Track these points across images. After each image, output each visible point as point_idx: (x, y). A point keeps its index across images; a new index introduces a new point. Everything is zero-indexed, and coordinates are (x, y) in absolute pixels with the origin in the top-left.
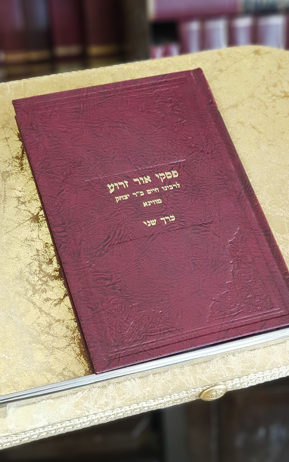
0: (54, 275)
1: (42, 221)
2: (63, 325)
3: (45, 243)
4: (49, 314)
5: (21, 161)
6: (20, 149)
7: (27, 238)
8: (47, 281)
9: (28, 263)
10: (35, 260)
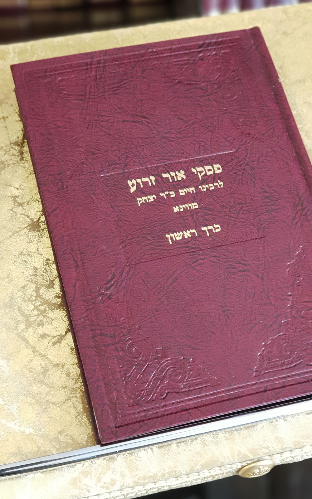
0: (55, 303)
1: (43, 230)
2: (63, 372)
3: (45, 259)
4: (45, 356)
5: (21, 148)
6: (21, 132)
7: (22, 252)
8: (45, 310)
9: (21, 286)
10: (32, 282)
